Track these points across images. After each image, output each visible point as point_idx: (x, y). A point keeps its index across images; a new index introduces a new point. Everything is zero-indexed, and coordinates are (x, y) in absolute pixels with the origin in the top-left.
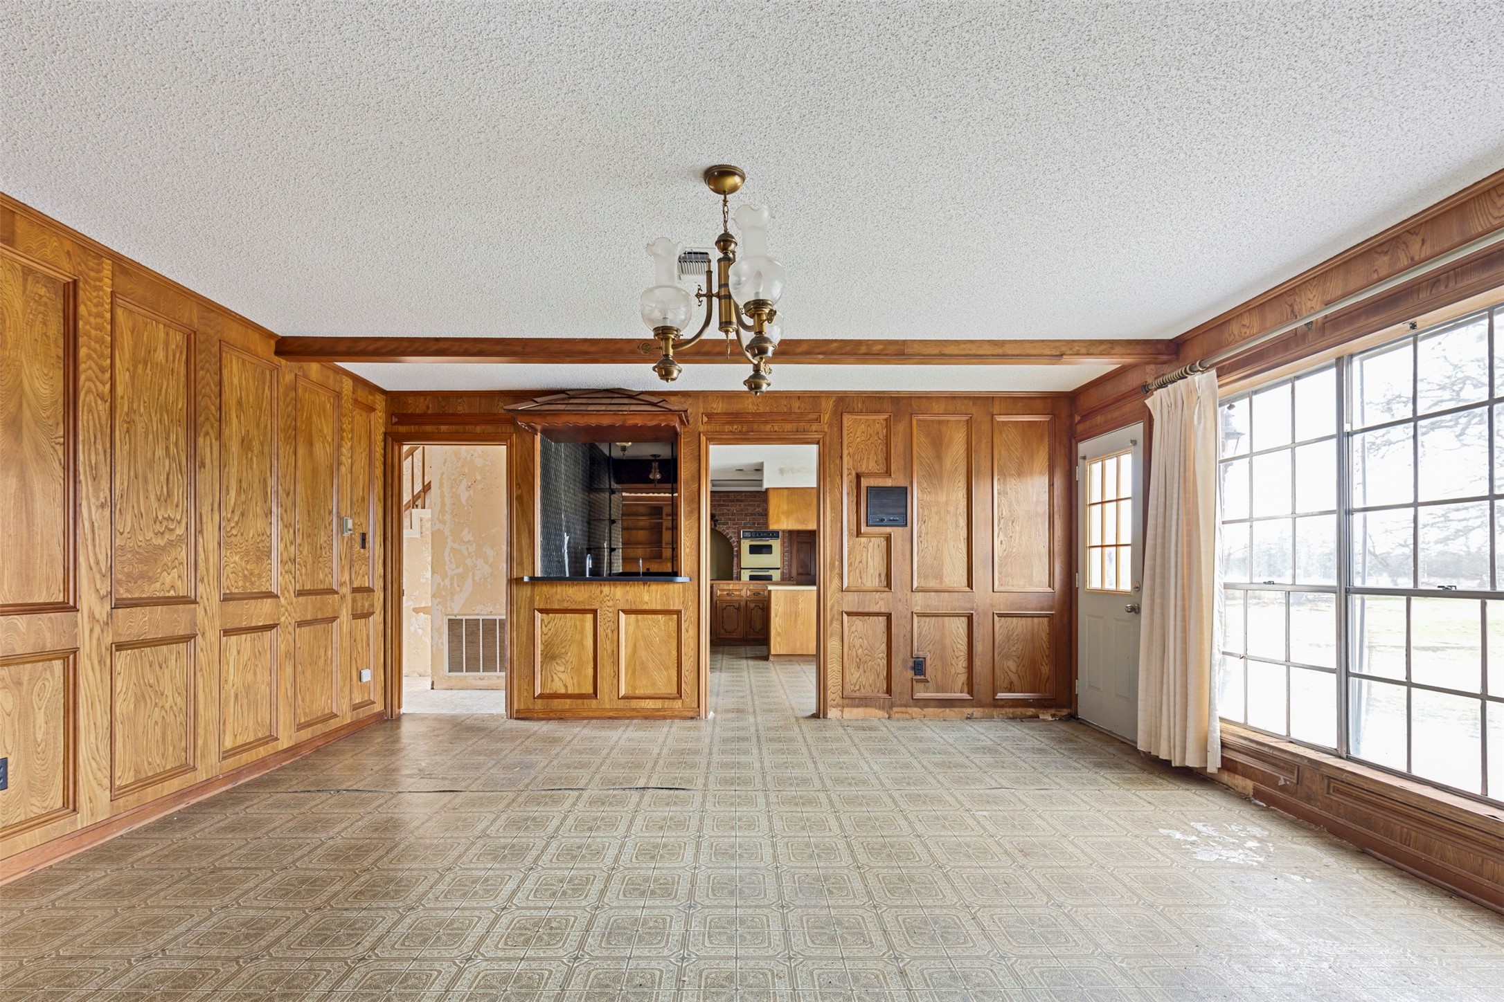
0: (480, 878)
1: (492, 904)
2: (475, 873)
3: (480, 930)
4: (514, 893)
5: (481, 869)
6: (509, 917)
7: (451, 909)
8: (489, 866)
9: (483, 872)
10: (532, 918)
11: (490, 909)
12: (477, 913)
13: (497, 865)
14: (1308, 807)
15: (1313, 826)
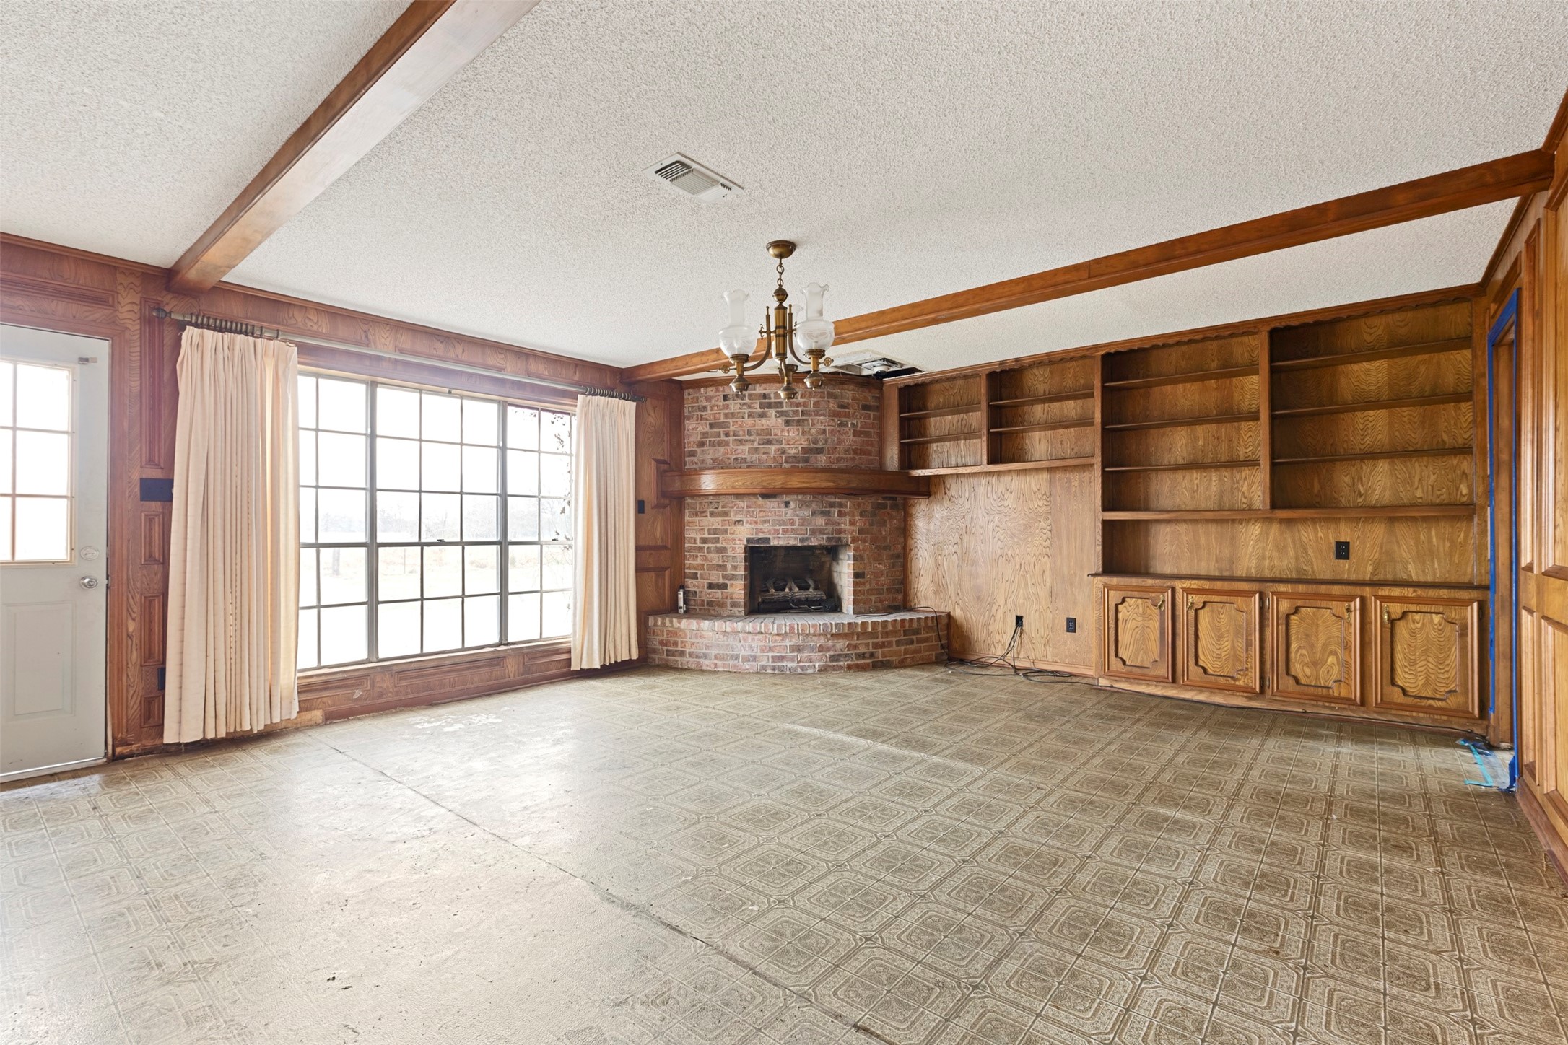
0: (937, 843)
1: (934, 817)
2: (940, 849)
3: (949, 803)
4: (913, 820)
5: (934, 851)
6: (925, 805)
7: (968, 823)
8: (924, 852)
9: (932, 847)
10: (910, 800)
11: (937, 814)
12: (948, 814)
13: (917, 850)
14: (384, 700)
15: (394, 711)
